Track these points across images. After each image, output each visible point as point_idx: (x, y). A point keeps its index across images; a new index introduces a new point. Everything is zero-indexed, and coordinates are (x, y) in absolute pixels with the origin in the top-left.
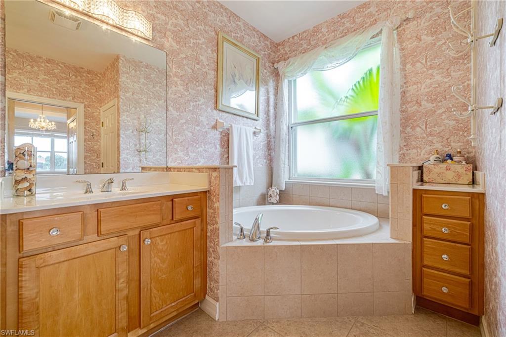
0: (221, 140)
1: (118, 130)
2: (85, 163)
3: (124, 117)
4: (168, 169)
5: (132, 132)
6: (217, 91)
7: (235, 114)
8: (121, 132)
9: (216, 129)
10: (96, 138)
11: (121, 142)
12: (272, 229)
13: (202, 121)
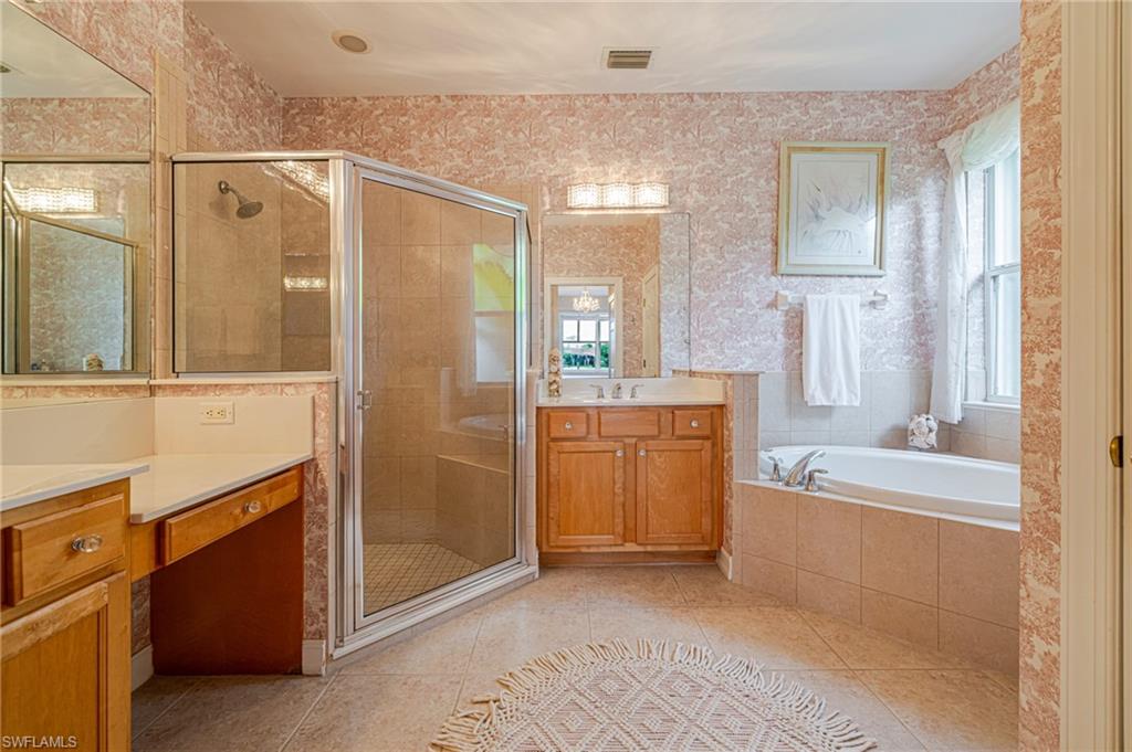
0: (787, 324)
1: (659, 312)
2: (625, 361)
3: (666, 292)
4: (692, 374)
5: (678, 313)
6: (777, 244)
7: (818, 276)
8: (662, 314)
9: (776, 308)
10: (637, 323)
11: (662, 330)
12: (819, 471)
13: (747, 299)
